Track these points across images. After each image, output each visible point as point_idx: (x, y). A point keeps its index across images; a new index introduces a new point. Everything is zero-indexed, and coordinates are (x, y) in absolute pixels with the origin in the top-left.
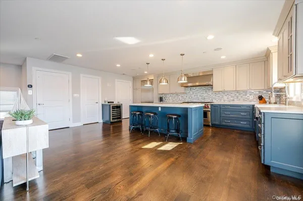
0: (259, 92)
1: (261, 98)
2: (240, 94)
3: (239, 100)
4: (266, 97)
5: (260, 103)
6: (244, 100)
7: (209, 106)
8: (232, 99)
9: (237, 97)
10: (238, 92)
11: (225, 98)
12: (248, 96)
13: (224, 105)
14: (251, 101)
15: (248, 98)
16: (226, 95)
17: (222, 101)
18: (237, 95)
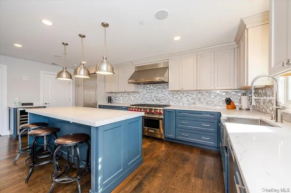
0: (227, 93)
1: (229, 101)
2: (202, 95)
3: (202, 103)
4: (236, 100)
5: (228, 108)
6: (207, 103)
7: (162, 112)
8: (192, 101)
9: (199, 99)
10: (200, 91)
11: (185, 99)
12: (212, 99)
13: (181, 111)
14: (215, 105)
15: (212, 100)
16: (186, 96)
17: (181, 104)
18: (200, 96)
